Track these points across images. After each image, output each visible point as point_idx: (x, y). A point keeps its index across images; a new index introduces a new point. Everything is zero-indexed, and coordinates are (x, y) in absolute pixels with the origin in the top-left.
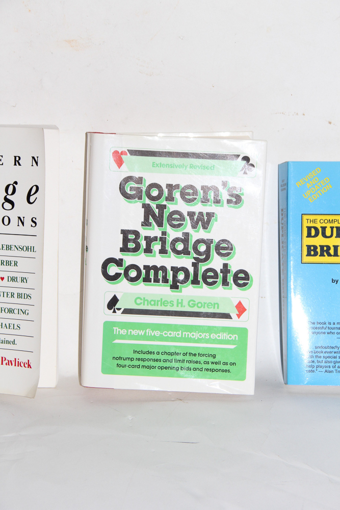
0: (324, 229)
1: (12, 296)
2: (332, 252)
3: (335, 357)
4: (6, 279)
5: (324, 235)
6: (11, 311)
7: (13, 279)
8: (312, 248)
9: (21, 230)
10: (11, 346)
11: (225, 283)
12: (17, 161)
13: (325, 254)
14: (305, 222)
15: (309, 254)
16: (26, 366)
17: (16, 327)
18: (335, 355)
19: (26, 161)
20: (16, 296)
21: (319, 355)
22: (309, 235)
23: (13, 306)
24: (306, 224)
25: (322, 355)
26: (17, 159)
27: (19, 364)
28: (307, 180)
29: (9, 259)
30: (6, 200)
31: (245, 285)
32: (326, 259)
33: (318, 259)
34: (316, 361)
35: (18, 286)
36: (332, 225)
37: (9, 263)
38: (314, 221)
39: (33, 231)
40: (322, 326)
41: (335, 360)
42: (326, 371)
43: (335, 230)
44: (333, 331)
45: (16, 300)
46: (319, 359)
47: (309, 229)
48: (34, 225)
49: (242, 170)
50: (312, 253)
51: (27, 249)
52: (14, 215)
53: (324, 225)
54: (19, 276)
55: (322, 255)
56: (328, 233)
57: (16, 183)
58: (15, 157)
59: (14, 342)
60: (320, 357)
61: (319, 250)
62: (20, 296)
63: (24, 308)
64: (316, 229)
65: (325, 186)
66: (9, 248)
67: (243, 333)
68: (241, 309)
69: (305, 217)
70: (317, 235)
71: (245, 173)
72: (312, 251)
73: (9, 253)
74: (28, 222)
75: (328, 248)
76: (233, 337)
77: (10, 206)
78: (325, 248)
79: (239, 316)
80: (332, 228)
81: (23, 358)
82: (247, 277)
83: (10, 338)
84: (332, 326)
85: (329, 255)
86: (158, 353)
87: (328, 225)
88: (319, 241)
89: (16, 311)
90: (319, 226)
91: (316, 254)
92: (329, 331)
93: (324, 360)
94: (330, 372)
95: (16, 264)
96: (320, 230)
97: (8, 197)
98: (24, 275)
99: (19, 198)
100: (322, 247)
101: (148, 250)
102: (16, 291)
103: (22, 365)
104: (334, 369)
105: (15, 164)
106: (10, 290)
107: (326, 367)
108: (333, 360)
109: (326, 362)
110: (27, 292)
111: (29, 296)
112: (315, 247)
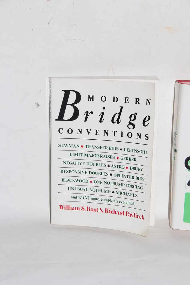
1: (133, 178)
4: (129, 168)
6: (132, 186)
7: (134, 169)
9: (139, 140)
10: (132, 206)
12: (137, 101)
16: (141, 218)
17: (135, 195)
19: (143, 101)
20: (135, 178)
23: (133, 184)
26: (137, 100)
27: (137, 217)
29: (131, 157)
30: (130, 123)
35: (136, 173)
37: (131, 159)
39: (146, 142)
45: (135, 180)
48: (147, 138)
51: (142, 152)
52: (134, 132)
54: (137, 167)
57: (136, 114)
58: (136, 99)
59: (133, 204)
62: (137, 178)
63: (140, 185)
66: (131, 150)
73: (131, 153)
74: (143, 137)
77: (132, 127)
81: (139, 213)
83: (132, 202)
89: (135, 187)
95: (135, 160)
97: (131, 121)
98: (140, 167)
99: (138, 122)
102: (135, 175)
103: (139, 217)
105: (136, 103)
106: (132, 175)
110: (142, 176)
111: (143, 179)
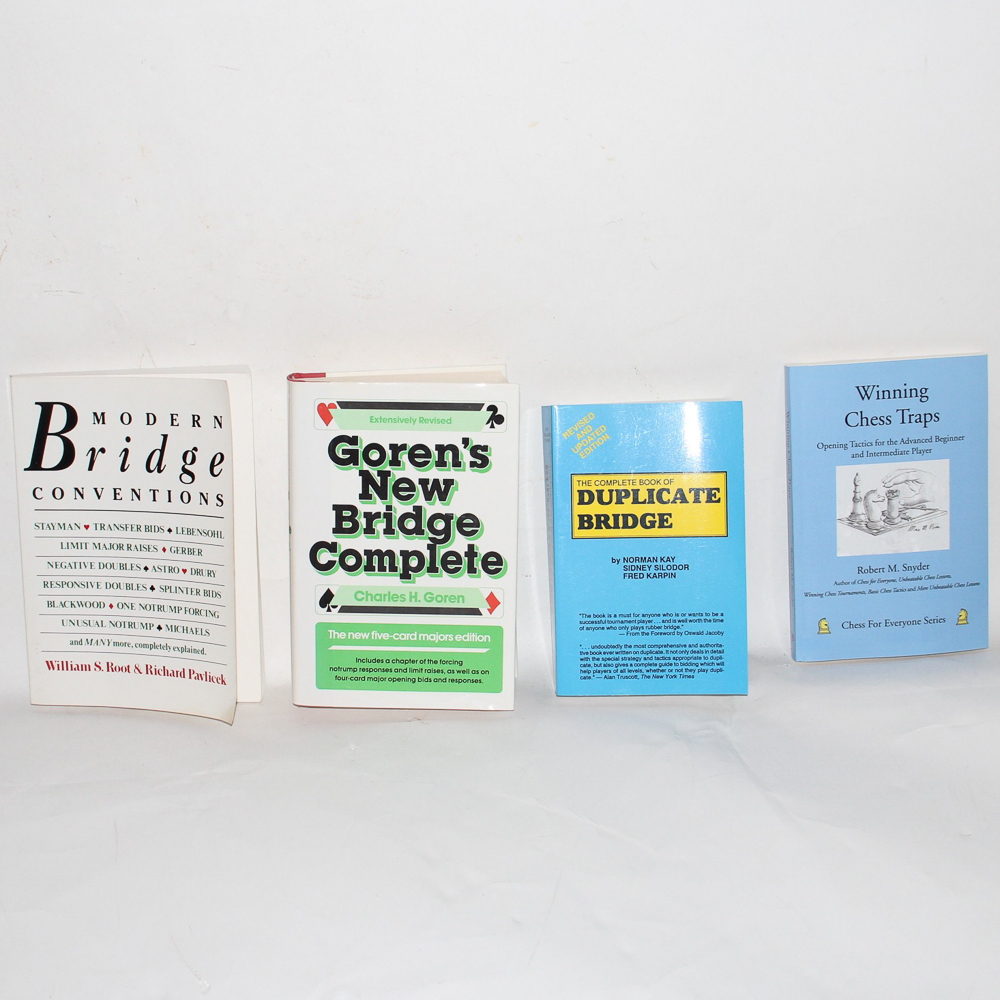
0: (600, 492)
1: (198, 593)
2: (611, 522)
3: (617, 659)
4: (189, 571)
5: (601, 501)
6: (197, 612)
7: (198, 572)
8: (586, 518)
9: (204, 509)
10: (199, 656)
11: (472, 570)
12: (196, 421)
13: (603, 525)
14: (575, 483)
15: (581, 527)
16: (220, 681)
17: (204, 632)
18: (617, 656)
19: (207, 421)
20: (202, 593)
21: (596, 656)
22: (581, 502)
23: (199, 606)
24: (577, 487)
25: (600, 656)
26: (196, 418)
27: (211, 679)
28: (576, 429)
29: (191, 546)
30: (185, 471)
31: (497, 571)
32: (604, 532)
33: (593, 532)
34: (592, 665)
35: (203, 583)
36: (611, 487)
37: (191, 552)
38: (588, 483)
39: (219, 511)
40: (599, 619)
41: (617, 662)
42: (605, 677)
43: (614, 493)
44: (613, 625)
45: (202, 598)
46: (597, 662)
47: (581, 493)
48: (220, 503)
49: (488, 423)
50: (586, 525)
51: (213, 534)
52: (194, 490)
53: (600, 488)
54: (206, 568)
55: (599, 527)
56: (606, 498)
57: (195, 449)
58: (194, 416)
59: (203, 651)
60: (598, 659)
61: (594, 521)
62: (207, 593)
63: (213, 609)
64: (590, 493)
65: (600, 436)
66: (190, 532)
67: (497, 632)
68: (493, 602)
69: (575, 478)
70: (591, 501)
71: (492, 426)
72: (585, 522)
73: (190, 538)
74: (212, 500)
75: (607, 517)
76: (484, 639)
77: (190, 479)
78: (602, 518)
79: (491, 611)
80: (611, 491)
81: (215, 673)
82: (500, 561)
83: (199, 647)
84: (613, 619)
85: (608, 527)
86: (388, 661)
87: (606, 488)
88: (594, 509)
89: (203, 613)
90: (593, 489)
91: (590, 526)
92: (609, 625)
93: (603, 662)
94: (611, 678)
95: (200, 553)
96: (596, 494)
97: (187, 467)
98: (211, 568)
99: (200, 468)
100: (598, 517)
101: (369, 530)
102: (202, 588)
103: (215, 680)
104: (615, 675)
105: (194, 426)
106: (195, 586)
107: (605, 671)
108: (615, 662)
109: (605, 666)
110: (217, 589)
111: (218, 594)
112: (590, 517)
